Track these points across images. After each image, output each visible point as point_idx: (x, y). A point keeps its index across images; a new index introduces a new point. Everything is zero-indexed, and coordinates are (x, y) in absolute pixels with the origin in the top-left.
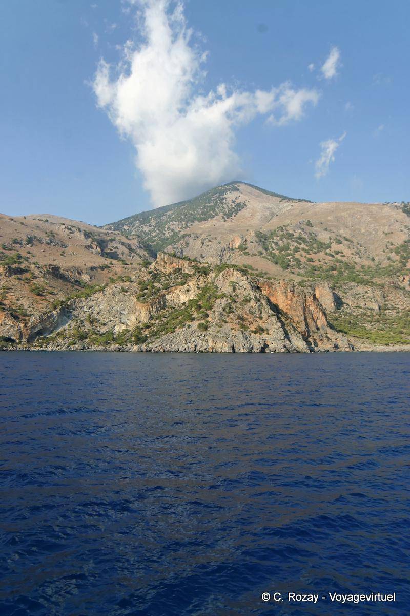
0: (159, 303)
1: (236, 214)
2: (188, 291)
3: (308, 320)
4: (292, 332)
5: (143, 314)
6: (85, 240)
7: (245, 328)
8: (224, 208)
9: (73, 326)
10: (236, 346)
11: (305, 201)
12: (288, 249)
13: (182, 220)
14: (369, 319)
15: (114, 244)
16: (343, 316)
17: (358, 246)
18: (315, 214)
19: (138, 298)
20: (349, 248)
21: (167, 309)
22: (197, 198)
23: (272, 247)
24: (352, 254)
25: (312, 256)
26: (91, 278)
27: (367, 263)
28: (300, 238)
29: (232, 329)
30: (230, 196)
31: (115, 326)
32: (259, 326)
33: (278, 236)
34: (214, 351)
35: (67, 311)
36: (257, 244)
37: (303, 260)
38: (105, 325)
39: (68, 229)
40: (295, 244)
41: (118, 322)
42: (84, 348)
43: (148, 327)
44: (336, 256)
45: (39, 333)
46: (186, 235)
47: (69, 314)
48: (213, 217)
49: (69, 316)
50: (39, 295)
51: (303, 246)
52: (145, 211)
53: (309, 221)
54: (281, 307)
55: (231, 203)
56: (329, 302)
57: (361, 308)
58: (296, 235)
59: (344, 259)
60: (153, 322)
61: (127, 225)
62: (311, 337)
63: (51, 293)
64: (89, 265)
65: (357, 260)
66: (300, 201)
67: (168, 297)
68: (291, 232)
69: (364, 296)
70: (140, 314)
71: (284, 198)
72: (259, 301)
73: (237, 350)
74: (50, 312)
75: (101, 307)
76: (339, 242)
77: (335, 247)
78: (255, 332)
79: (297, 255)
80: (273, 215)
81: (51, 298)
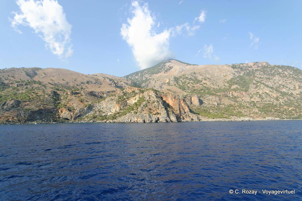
0: (124, 104)
1: (169, 70)
2: (135, 99)
3: (181, 109)
4: (171, 114)
5: (117, 108)
6: (110, 82)
7: (151, 113)
8: (165, 69)
9: (92, 113)
10: (145, 120)
11: (196, 65)
12: (186, 83)
13: (149, 74)
14: (213, 108)
15: (122, 83)
16: (202, 108)
17: (213, 81)
18: (198, 69)
19: (116, 102)
20: (209, 82)
21: (127, 106)
22: (156, 66)
23: (180, 83)
24: (210, 84)
25: (195, 85)
26: (107, 95)
27: (216, 87)
28: (191, 79)
29: (145, 113)
30: (168, 64)
31: (108, 113)
32: (157, 112)
33: (182, 78)
34: (137, 122)
35: (90, 108)
36: (174, 82)
37: (191, 87)
38: (104, 113)
39: (104, 78)
40: (188, 81)
41: (109, 111)
42: (94, 121)
43: (119, 113)
44: (204, 85)
45: (79, 116)
46: (150, 79)
47: (91, 109)
48: (161, 72)
49: (91, 110)
50: (81, 102)
51: (191, 81)
52: (138, 71)
53: (195, 72)
54: (170, 104)
55: (167, 67)
56: (197, 102)
57: (210, 104)
58: (189, 77)
59: (207, 86)
60: (121, 111)
61: (130, 76)
62: (182, 116)
63: (87, 101)
64: (107, 91)
65: (212, 86)
66: (194, 65)
67: (128, 102)
68: (187, 76)
69: (212, 100)
70: (116, 109)
71: (188, 64)
72: (158, 102)
73: (146, 122)
74: (84, 108)
75: (104, 106)
76: (206, 80)
77: (204, 81)
78: (155, 114)
79: (189, 85)
80: (183, 70)
81: (86, 103)
